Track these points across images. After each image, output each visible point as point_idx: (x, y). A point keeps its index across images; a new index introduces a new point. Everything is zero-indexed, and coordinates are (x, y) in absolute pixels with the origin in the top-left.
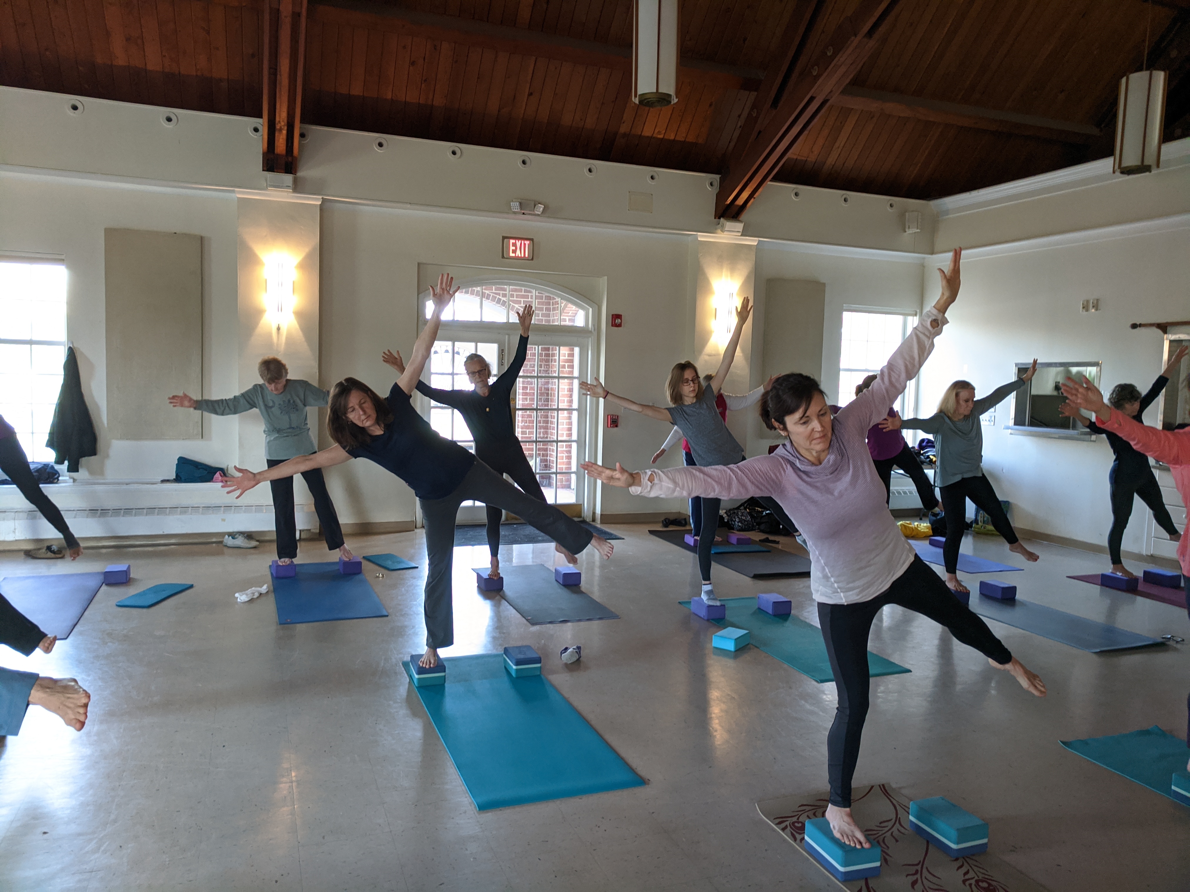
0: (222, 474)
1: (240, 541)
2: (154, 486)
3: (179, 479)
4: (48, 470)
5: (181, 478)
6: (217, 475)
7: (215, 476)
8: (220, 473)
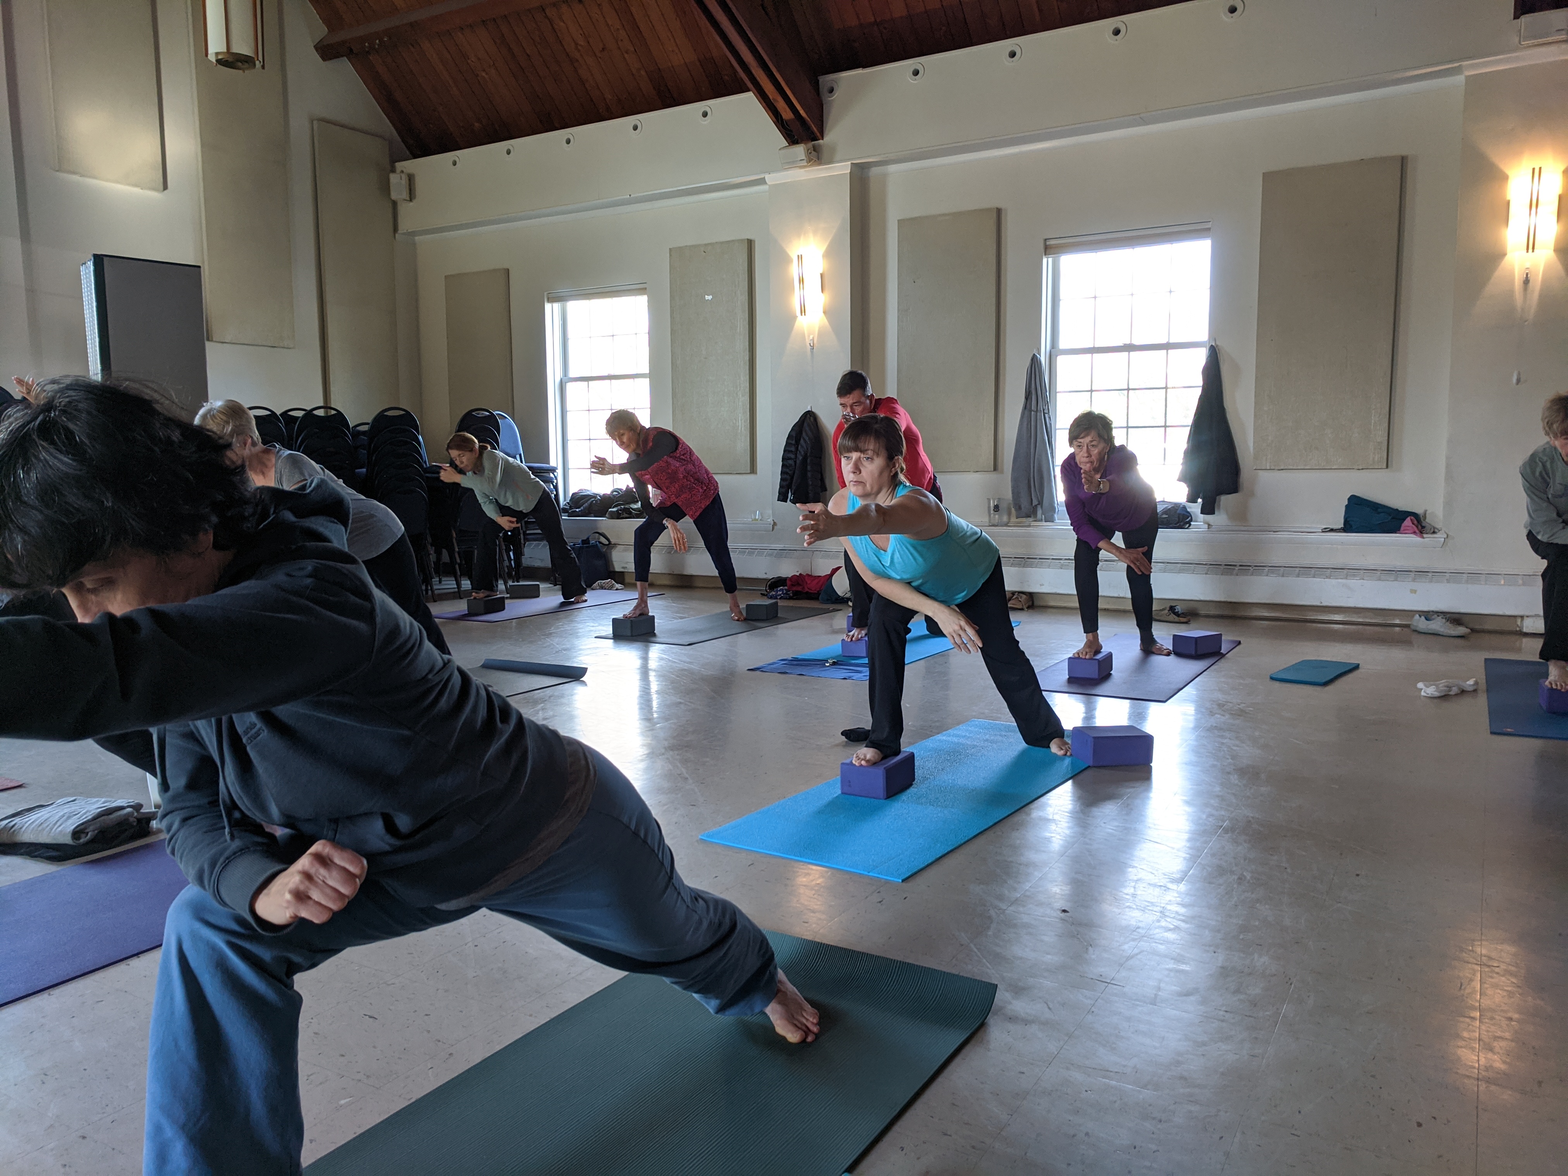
0: (1416, 522)
1: (1437, 625)
2: (1312, 536)
3: (1348, 527)
4: (1178, 512)
5: (1351, 526)
6: (1408, 522)
7: (1403, 525)
8: (1411, 520)
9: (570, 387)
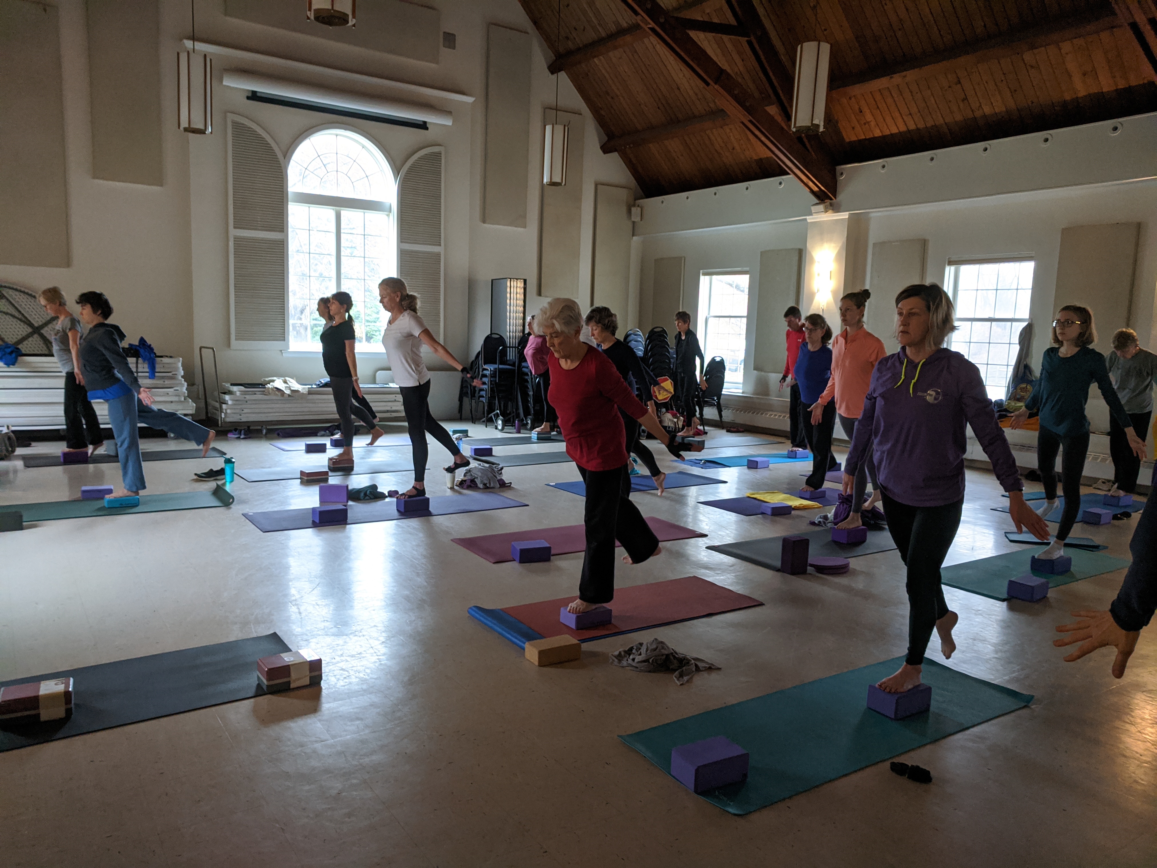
9: (711, 321)
